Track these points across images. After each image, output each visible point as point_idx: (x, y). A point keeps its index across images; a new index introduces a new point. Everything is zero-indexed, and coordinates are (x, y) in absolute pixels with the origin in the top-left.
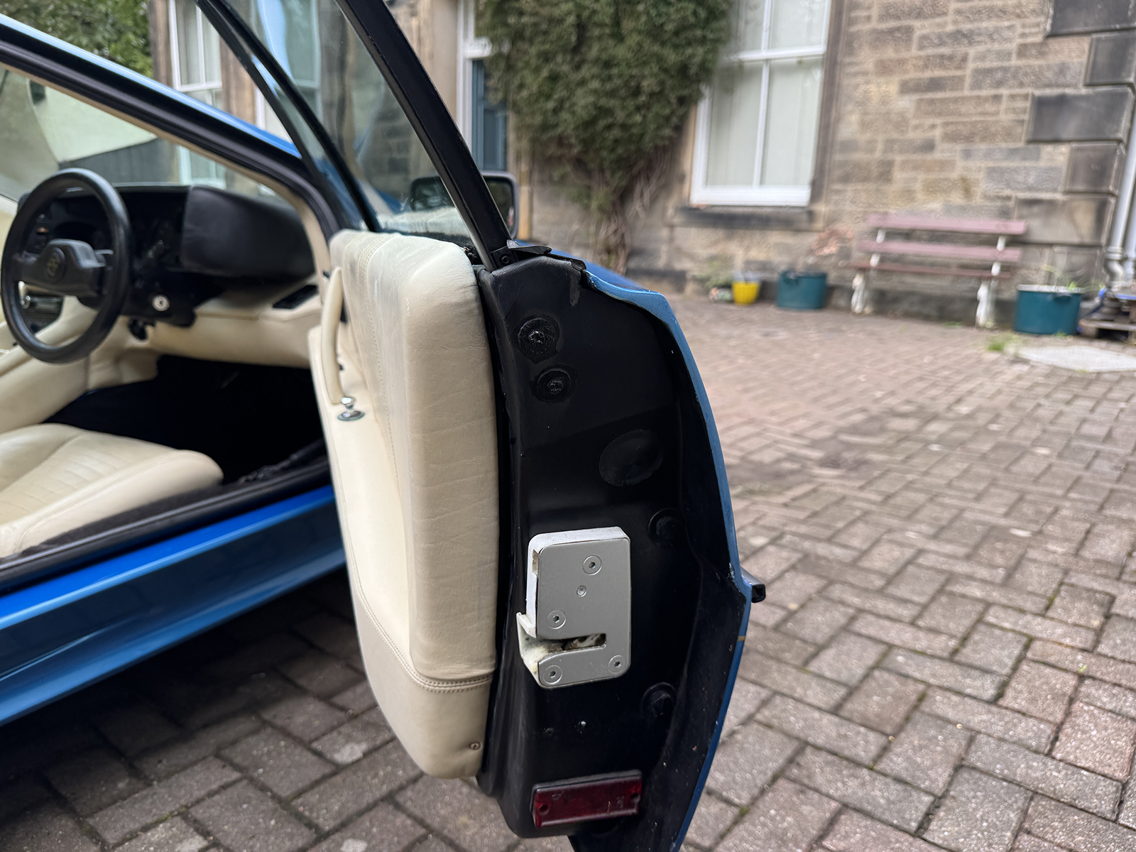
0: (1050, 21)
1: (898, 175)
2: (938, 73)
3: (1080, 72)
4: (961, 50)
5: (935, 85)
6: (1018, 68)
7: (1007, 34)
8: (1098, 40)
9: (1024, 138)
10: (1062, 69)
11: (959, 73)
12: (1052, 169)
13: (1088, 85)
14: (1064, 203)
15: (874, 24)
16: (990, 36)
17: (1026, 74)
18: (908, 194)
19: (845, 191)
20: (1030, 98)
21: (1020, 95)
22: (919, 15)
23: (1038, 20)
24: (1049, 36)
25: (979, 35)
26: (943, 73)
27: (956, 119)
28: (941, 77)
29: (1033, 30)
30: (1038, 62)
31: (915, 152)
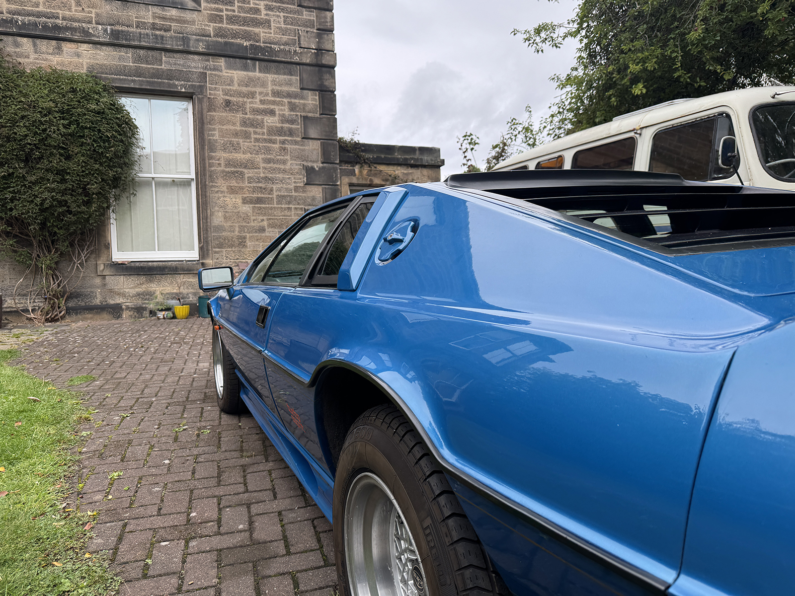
0: (305, 178)
1: (248, 243)
2: (259, 195)
3: (321, 201)
4: (270, 186)
5: (259, 201)
6: (296, 196)
7: (288, 181)
8: (325, 188)
10: (314, 199)
11: (269, 196)
15: (222, 168)
16: (282, 182)
17: (300, 199)
19: (222, 252)
20: (303, 209)
21: (298, 208)
22: (245, 167)
23: (300, 177)
24: (306, 184)
25: (276, 180)
26: (262, 196)
27: (273, 217)
28: (262, 197)
29: (299, 181)
30: (304, 195)
31: (256, 232)
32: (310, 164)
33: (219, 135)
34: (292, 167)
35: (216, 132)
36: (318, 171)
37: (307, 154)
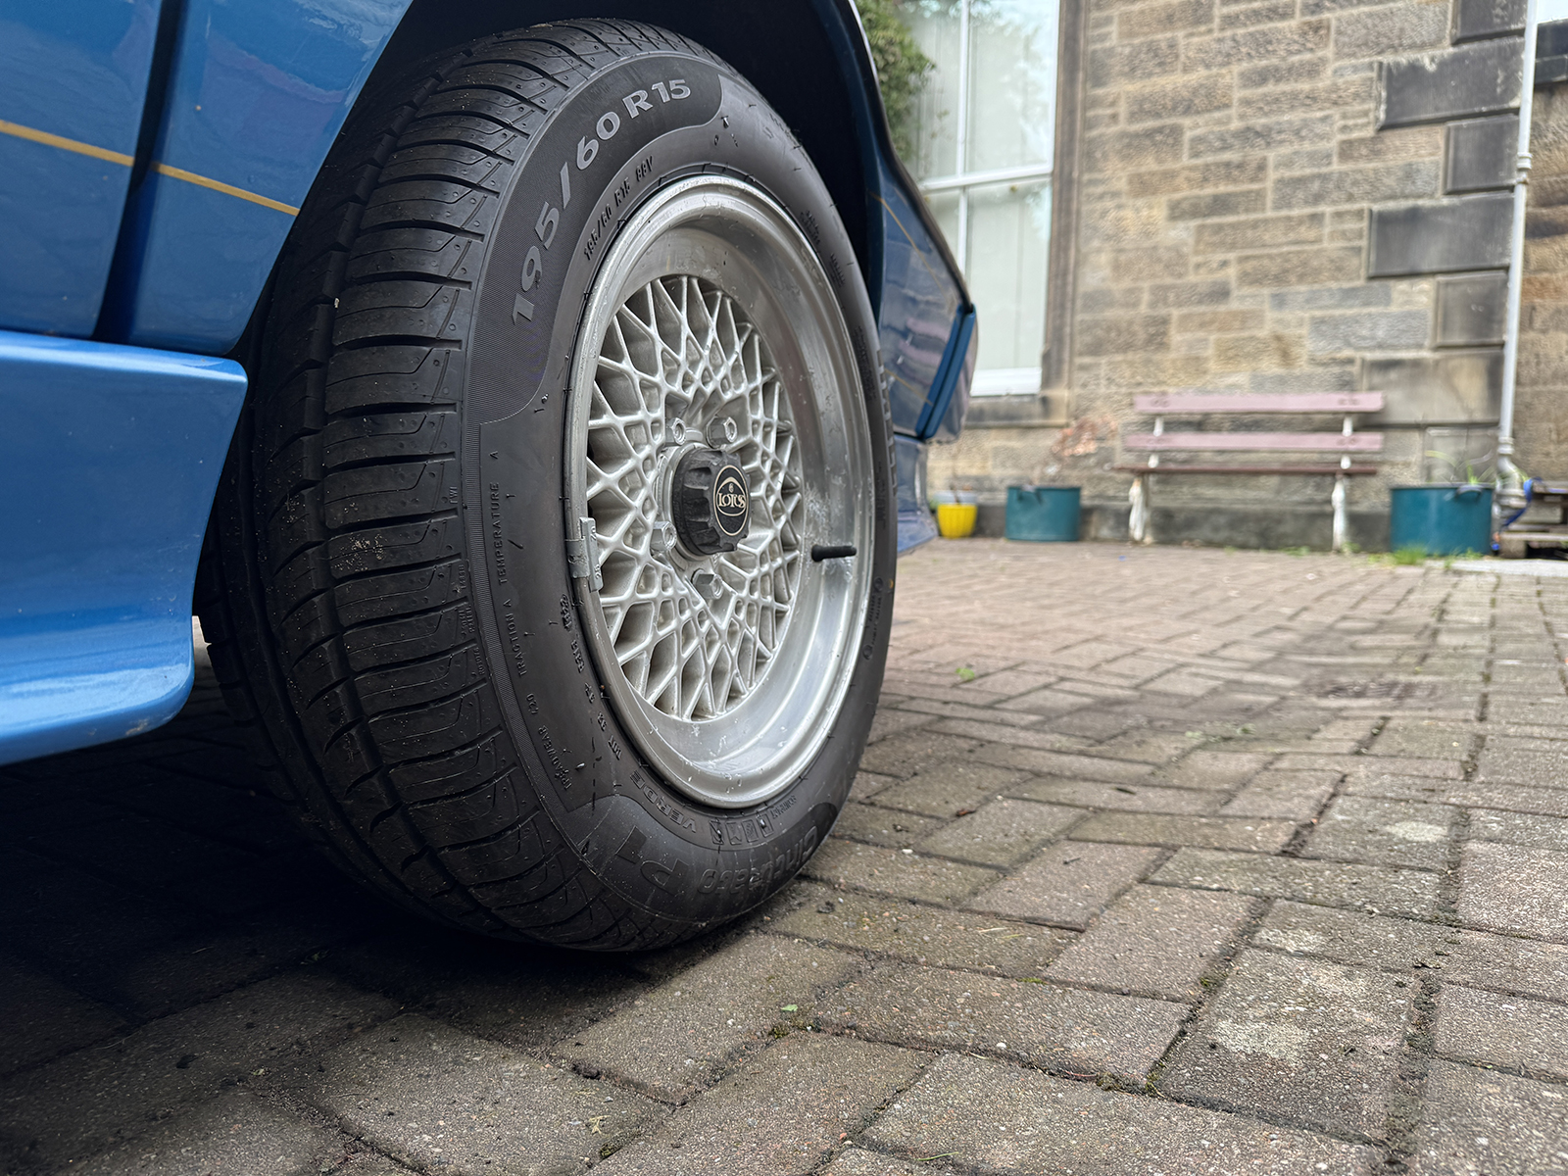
0: (1383, 107)
1: (1176, 337)
2: (1223, 188)
3: (1436, 177)
4: (1256, 154)
5: (1221, 204)
6: (1343, 175)
7: (1320, 128)
8: (1458, 129)
9: (1363, 273)
10: (1410, 173)
11: (1255, 186)
12: (1410, 315)
13: (1449, 193)
14: (1437, 363)
15: (1122, 126)
16: (1297, 133)
17: (1355, 183)
18: (1195, 365)
19: (1098, 365)
20: (1366, 215)
21: (1348, 212)
22: (1189, 110)
23: (1366, 106)
24: (1385, 128)
25: (1280, 132)
26: (1231, 188)
27: (1257, 252)
28: (1229, 195)
29: (1360, 121)
30: (1372, 165)
31: (1200, 302)
32: (1404, 58)
33: (1120, 33)
34: (1340, 81)
35: (1114, 29)
36: (1433, 75)
37: (1398, 25)
